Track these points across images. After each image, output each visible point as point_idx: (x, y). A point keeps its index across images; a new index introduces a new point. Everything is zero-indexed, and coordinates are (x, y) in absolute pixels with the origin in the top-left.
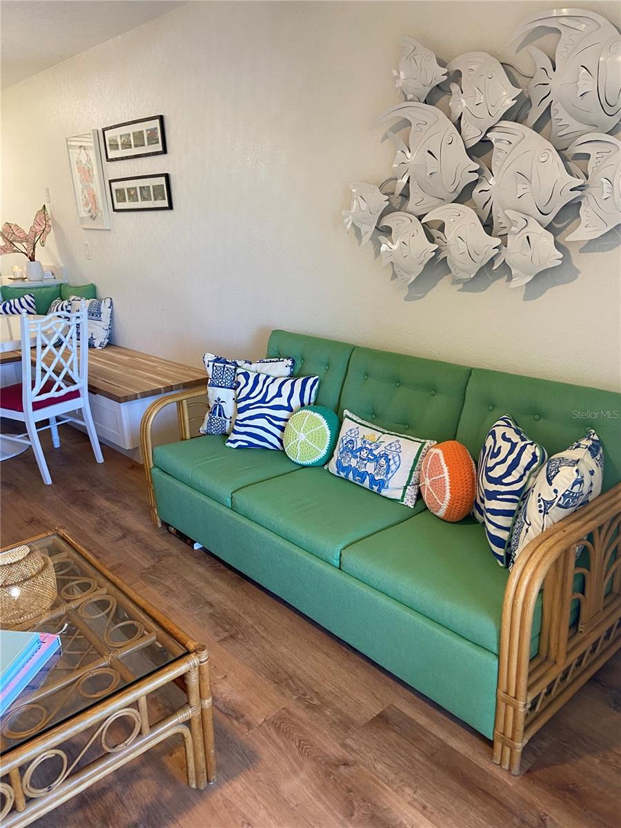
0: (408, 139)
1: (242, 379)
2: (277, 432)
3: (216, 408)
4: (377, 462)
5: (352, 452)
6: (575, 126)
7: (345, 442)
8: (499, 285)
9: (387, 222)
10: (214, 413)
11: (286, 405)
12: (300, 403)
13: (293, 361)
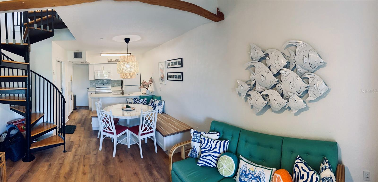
0: (255, 71)
1: (203, 140)
2: (215, 161)
3: (194, 149)
4: (256, 180)
5: (245, 175)
6: (303, 71)
7: (242, 170)
8: (287, 111)
9: (250, 93)
10: (193, 151)
11: (218, 151)
12: (223, 151)
13: (220, 134)
